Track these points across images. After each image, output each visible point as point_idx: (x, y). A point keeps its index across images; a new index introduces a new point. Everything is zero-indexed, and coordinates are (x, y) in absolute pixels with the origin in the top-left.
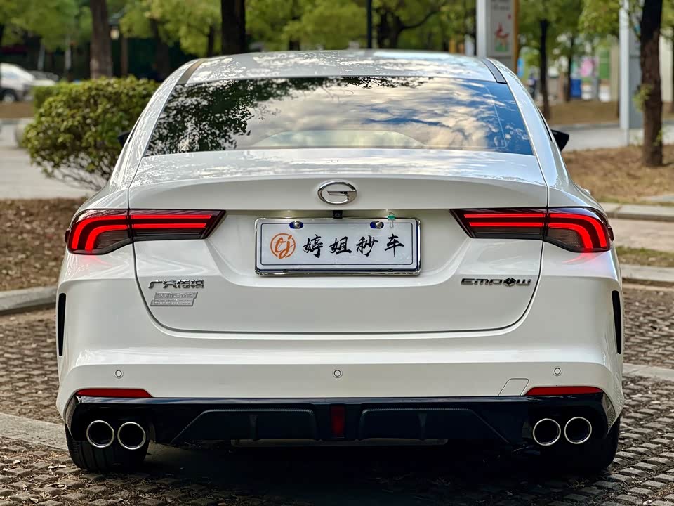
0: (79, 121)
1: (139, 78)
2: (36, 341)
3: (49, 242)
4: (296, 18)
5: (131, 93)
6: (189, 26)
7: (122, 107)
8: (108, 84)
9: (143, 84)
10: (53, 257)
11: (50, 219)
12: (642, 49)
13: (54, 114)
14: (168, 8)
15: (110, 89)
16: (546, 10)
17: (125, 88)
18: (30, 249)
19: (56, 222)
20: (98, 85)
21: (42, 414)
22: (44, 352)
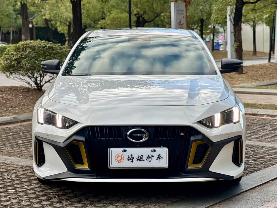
0: (19, 56)
1: (42, 40)
2: (6, 134)
3: (9, 101)
4: (103, 18)
5: (39, 46)
6: (61, 22)
7: (36, 51)
8: (30, 43)
9: (43, 42)
10: (11, 106)
11: (9, 93)
12: (234, 29)
13: (10, 54)
14: (52, 15)
15: (31, 44)
16: (202, 15)
17: (37, 44)
18: (2, 103)
19: (11, 94)
20: (27, 43)
21: (10, 155)
22: (9, 137)
